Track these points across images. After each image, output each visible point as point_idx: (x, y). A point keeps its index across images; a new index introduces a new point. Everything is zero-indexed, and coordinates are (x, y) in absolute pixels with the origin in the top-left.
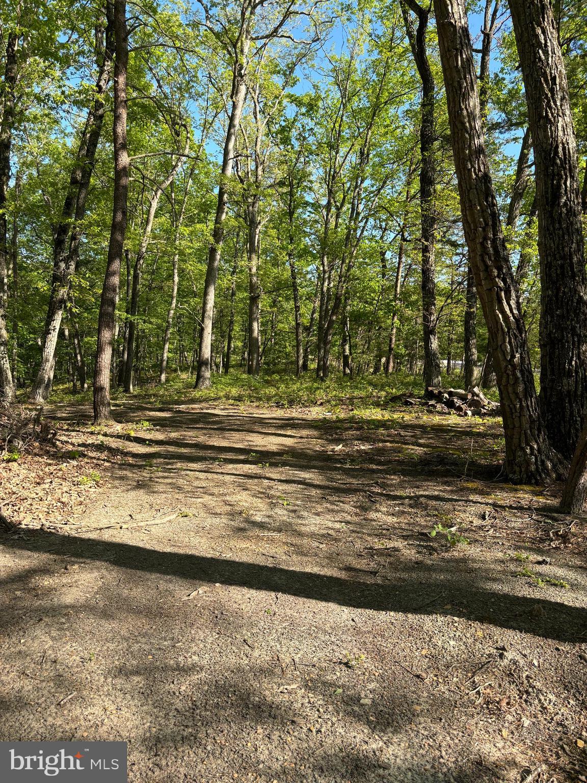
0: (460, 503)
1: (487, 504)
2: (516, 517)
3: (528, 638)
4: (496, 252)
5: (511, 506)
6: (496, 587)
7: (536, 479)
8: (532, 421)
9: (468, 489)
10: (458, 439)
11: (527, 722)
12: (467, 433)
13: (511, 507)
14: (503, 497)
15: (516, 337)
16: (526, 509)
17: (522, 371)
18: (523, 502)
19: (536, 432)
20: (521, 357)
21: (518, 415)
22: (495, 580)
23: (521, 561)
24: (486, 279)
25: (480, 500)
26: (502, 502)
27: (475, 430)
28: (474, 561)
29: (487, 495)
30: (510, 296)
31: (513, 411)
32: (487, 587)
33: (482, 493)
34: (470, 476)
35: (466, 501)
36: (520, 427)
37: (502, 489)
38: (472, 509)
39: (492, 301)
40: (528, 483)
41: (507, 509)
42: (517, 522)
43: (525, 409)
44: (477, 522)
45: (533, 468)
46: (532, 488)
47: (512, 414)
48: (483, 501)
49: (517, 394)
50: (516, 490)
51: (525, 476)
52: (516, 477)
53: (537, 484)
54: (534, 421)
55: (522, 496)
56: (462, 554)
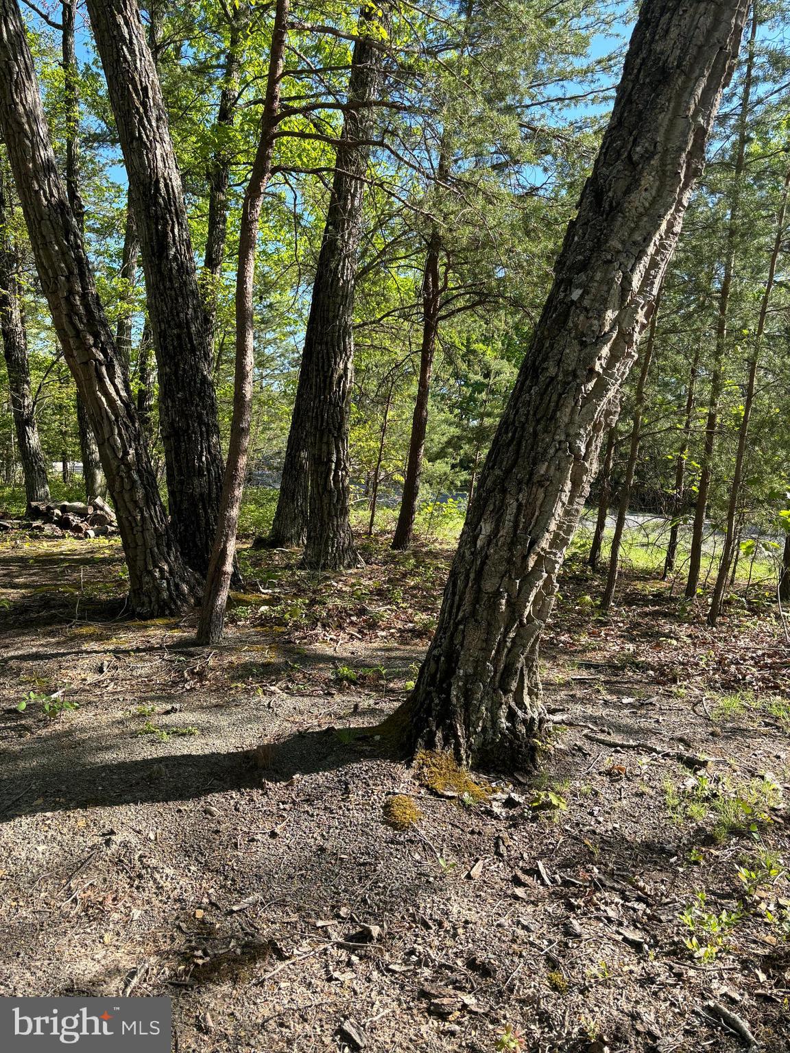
0: (69, 657)
1: (105, 652)
2: (144, 661)
3: (145, 809)
4: (89, 312)
5: (138, 648)
6: (109, 757)
7: (170, 609)
8: (159, 536)
9: (81, 636)
10: (73, 571)
11: (137, 913)
12: (88, 561)
13: (138, 650)
14: (128, 639)
15: (127, 428)
16: (157, 648)
17: (139, 472)
18: (153, 641)
19: (165, 549)
20: (137, 453)
21: (140, 529)
22: (108, 748)
23: (144, 716)
24: (78, 348)
25: (96, 648)
26: (127, 645)
27: (98, 556)
28: (83, 730)
29: (107, 639)
30: (114, 373)
31: (134, 525)
32: (98, 760)
33: (99, 638)
34: (84, 619)
35: (77, 653)
36: (144, 544)
37: (128, 629)
38: (86, 662)
39: (90, 379)
40: (161, 615)
41: (132, 654)
42: (145, 667)
43: (149, 521)
44: (92, 678)
45: (165, 595)
46: (166, 621)
47: (132, 529)
48: (101, 648)
49: (136, 502)
50: (146, 627)
51: (156, 607)
52: (145, 610)
53: (172, 615)
54: (162, 535)
55: (152, 633)
56: (68, 725)
